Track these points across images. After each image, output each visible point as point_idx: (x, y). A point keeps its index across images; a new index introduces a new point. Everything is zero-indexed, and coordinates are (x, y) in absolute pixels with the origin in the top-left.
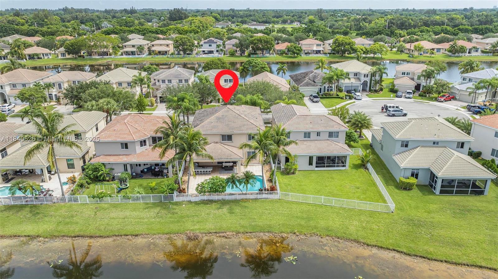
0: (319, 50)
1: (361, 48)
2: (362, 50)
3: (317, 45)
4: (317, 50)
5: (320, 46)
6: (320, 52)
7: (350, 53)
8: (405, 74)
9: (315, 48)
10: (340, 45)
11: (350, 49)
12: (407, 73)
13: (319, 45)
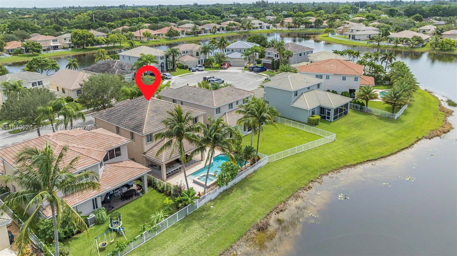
0: (56, 46)
1: (102, 39)
2: (103, 41)
3: (53, 40)
4: (54, 46)
5: (57, 41)
6: (57, 48)
7: (92, 45)
8: (185, 53)
9: (52, 44)
10: (82, 38)
11: (92, 41)
12: (186, 52)
13: (55, 40)
